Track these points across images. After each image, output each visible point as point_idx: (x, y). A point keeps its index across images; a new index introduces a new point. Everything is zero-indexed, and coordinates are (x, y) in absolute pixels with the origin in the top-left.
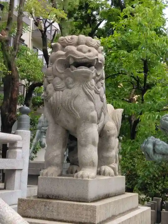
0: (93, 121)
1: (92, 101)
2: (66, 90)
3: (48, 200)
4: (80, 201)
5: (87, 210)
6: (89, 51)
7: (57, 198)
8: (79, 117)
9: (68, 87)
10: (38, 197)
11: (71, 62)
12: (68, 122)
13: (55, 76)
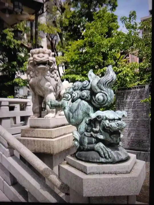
0: (51, 91)
1: (50, 82)
2: (36, 77)
3: (33, 129)
4: (47, 128)
5: (49, 132)
6: (43, 57)
7: (38, 127)
8: (44, 89)
9: (37, 76)
10: (30, 128)
11: (35, 63)
12: (40, 92)
13: (30, 71)
